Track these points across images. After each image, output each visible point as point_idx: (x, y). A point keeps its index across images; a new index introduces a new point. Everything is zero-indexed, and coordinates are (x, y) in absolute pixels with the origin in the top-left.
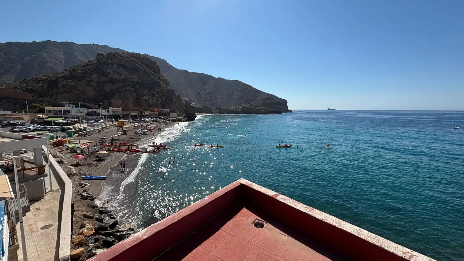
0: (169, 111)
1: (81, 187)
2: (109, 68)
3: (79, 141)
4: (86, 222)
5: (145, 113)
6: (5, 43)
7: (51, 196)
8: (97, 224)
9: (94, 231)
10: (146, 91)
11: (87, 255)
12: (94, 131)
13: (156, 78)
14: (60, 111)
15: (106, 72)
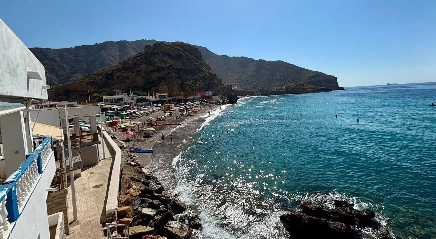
0: (212, 94)
1: (130, 158)
2: (156, 57)
3: (129, 122)
4: (133, 183)
5: (189, 97)
6: (74, 47)
7: (104, 163)
8: (143, 187)
9: (140, 192)
10: (189, 76)
11: (133, 213)
12: (143, 114)
13: (199, 63)
14: (115, 100)
15: (153, 62)
